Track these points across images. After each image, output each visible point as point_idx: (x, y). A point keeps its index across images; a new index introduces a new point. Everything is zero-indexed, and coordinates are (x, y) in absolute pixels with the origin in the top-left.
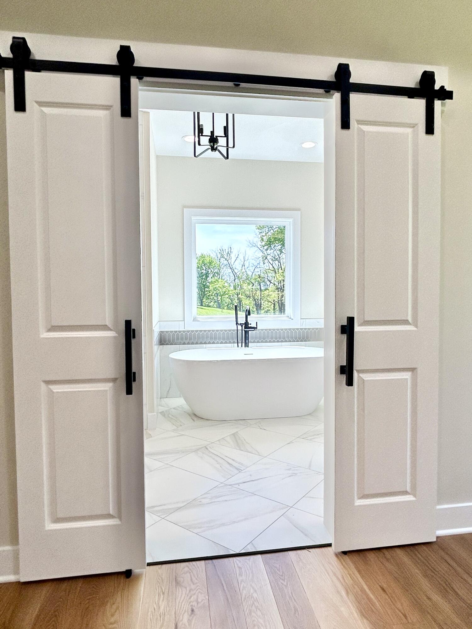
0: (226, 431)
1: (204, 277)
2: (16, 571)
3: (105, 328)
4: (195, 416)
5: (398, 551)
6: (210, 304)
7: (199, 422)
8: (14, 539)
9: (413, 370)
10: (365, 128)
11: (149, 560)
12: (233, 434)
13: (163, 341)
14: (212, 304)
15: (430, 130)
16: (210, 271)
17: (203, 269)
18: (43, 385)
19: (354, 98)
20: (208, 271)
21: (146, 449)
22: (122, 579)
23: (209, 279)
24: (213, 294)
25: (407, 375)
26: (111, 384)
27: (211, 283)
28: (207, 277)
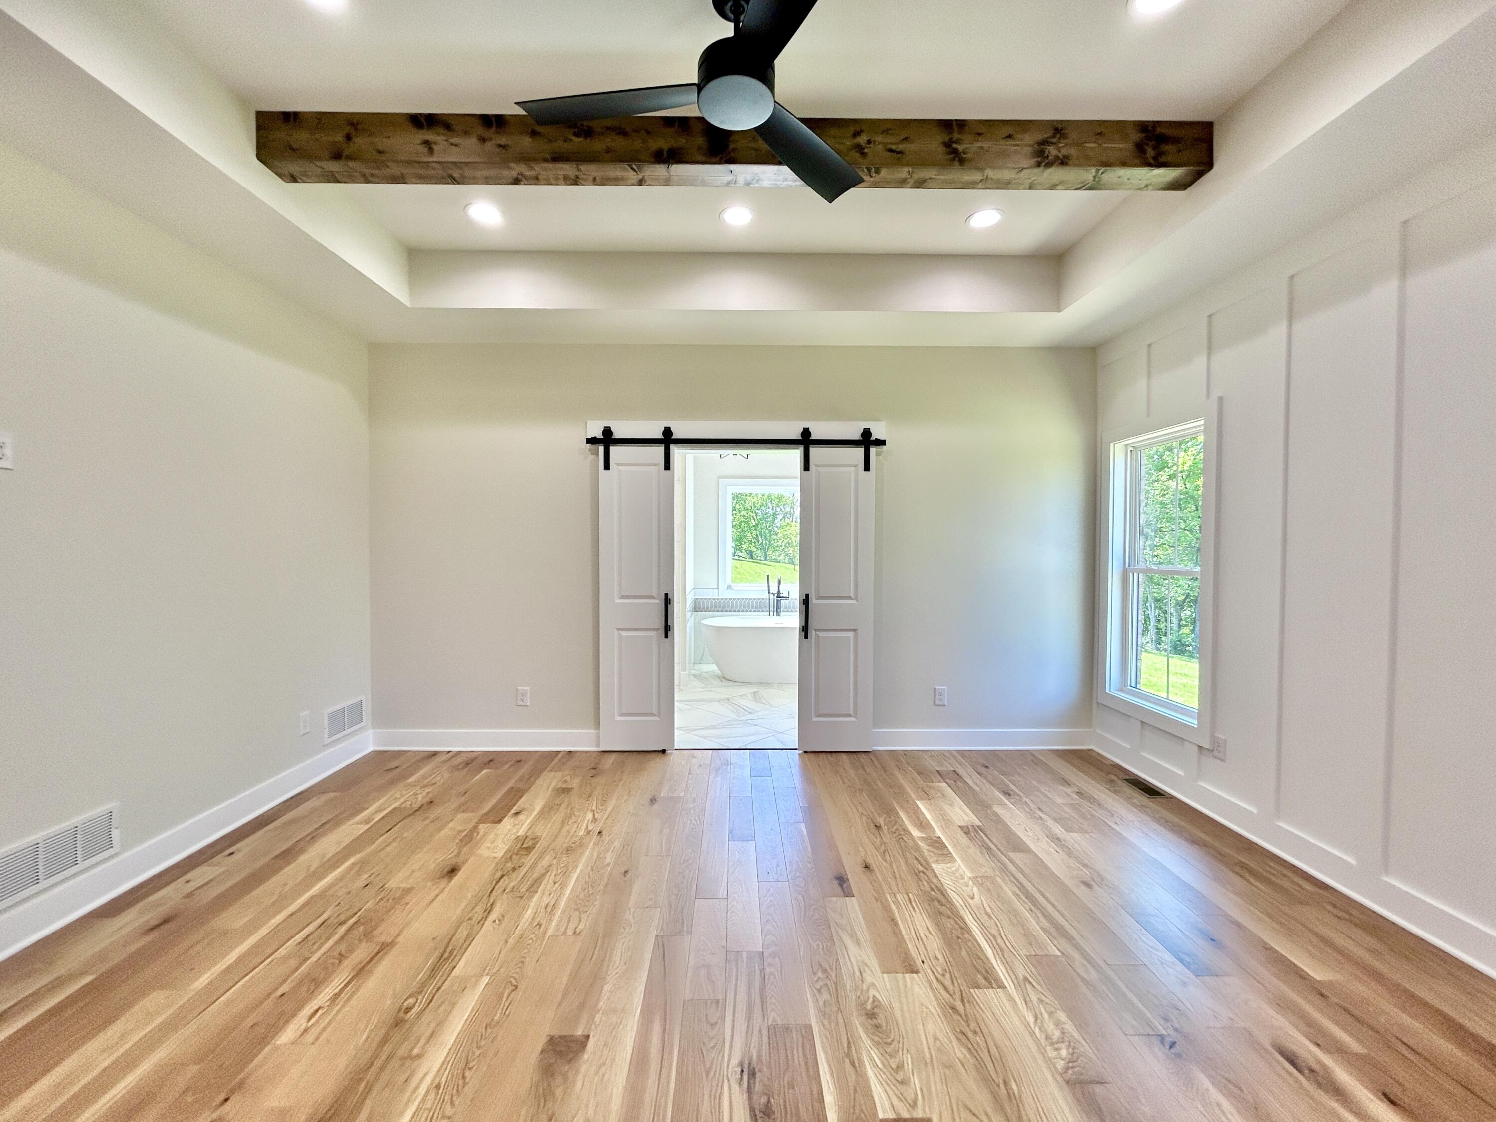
0: (748, 690)
1: (771, 519)
2: (598, 745)
3: (652, 597)
4: (724, 678)
5: (844, 756)
6: (779, 558)
7: (725, 683)
8: (597, 725)
9: (855, 630)
10: (820, 469)
11: (676, 748)
12: (754, 693)
13: (698, 607)
14: (782, 557)
15: (867, 468)
16: (778, 509)
17: (769, 508)
18: (616, 631)
19: (813, 450)
20: (776, 511)
21: (676, 698)
22: (660, 755)
23: (778, 522)
24: (783, 544)
25: (851, 634)
26: (655, 632)
27: (782, 527)
28: (775, 518)
